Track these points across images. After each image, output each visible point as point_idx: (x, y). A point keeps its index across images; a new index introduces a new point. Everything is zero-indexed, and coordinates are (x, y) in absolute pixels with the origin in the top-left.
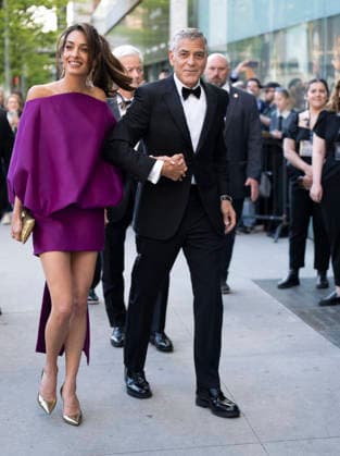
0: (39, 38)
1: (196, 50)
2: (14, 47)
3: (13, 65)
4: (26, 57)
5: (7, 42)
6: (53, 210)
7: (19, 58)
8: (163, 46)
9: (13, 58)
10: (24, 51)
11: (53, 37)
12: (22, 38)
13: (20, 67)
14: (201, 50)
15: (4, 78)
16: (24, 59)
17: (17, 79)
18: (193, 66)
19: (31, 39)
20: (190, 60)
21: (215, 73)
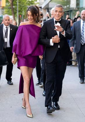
0: (28, 3)
1: (59, 10)
2: (20, 5)
3: (19, 11)
4: (24, 8)
5: (18, 4)
6: (24, 55)
7: (22, 9)
8: (68, 6)
9: (20, 9)
10: (23, 7)
11: (33, 2)
12: (23, 2)
13: (21, 12)
14: (61, 10)
15: (17, 15)
16: (23, 9)
17: (21, 16)
18: (58, 15)
19: (26, 3)
20: (57, 13)
21: (83, 16)
